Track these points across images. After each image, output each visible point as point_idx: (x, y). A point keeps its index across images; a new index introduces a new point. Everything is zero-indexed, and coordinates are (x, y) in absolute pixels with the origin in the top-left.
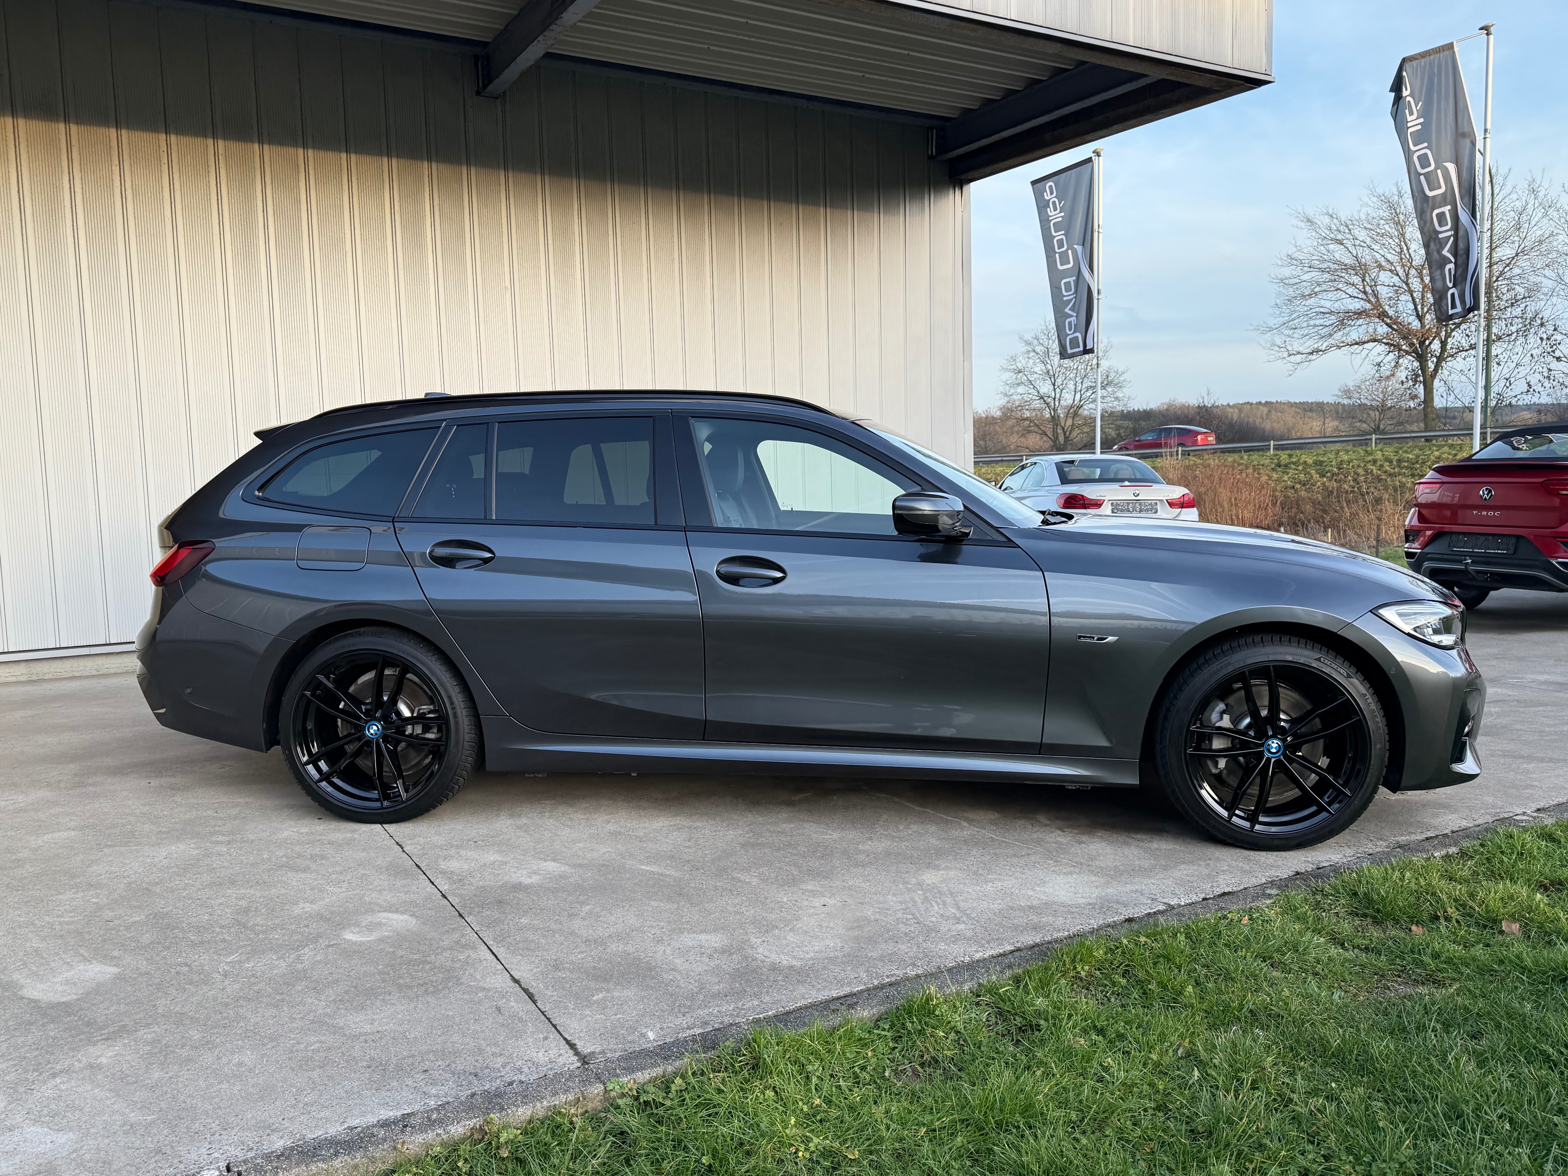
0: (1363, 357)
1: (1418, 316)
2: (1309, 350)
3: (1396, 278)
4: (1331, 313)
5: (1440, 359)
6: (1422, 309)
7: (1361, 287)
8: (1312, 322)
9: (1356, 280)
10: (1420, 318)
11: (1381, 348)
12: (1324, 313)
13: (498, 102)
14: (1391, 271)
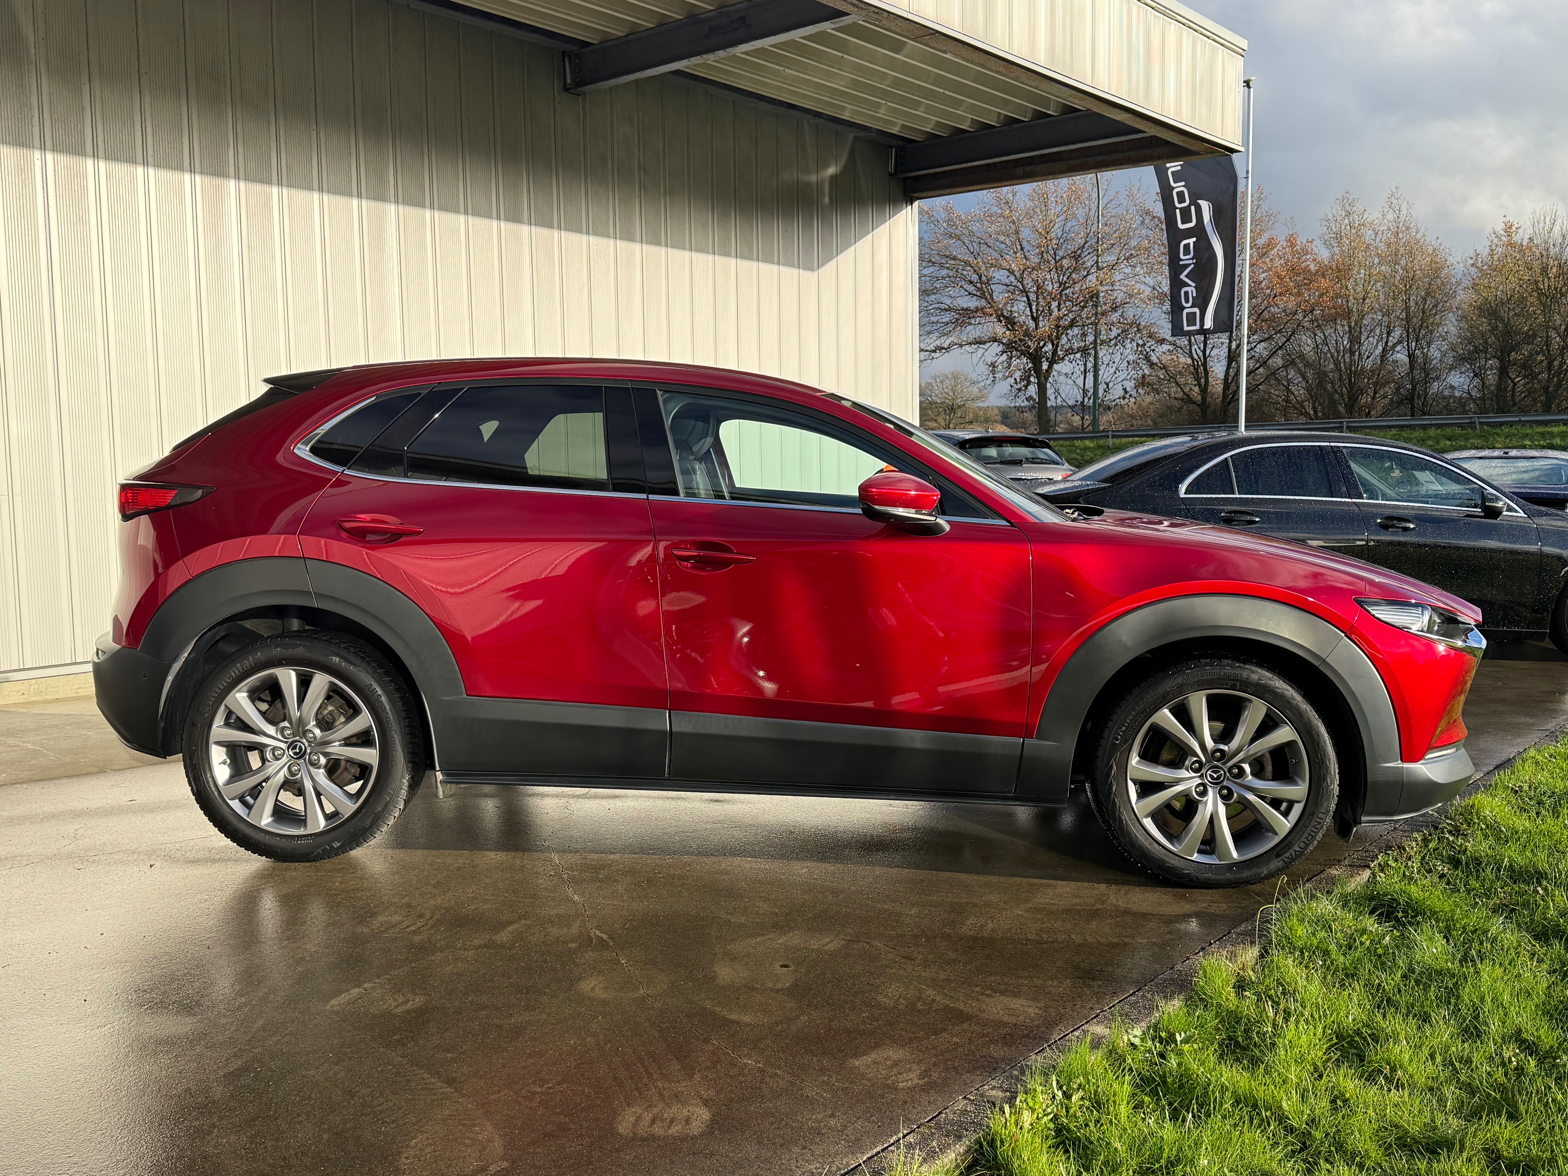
0: (979, 356)
1: (1033, 318)
2: (932, 347)
3: (1012, 278)
4: (950, 309)
5: (1052, 363)
6: (1037, 310)
7: (979, 285)
8: (934, 319)
9: (975, 278)
10: (1035, 319)
11: (996, 348)
12: (946, 310)
13: (580, 98)
14: (1008, 270)
